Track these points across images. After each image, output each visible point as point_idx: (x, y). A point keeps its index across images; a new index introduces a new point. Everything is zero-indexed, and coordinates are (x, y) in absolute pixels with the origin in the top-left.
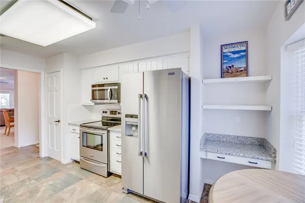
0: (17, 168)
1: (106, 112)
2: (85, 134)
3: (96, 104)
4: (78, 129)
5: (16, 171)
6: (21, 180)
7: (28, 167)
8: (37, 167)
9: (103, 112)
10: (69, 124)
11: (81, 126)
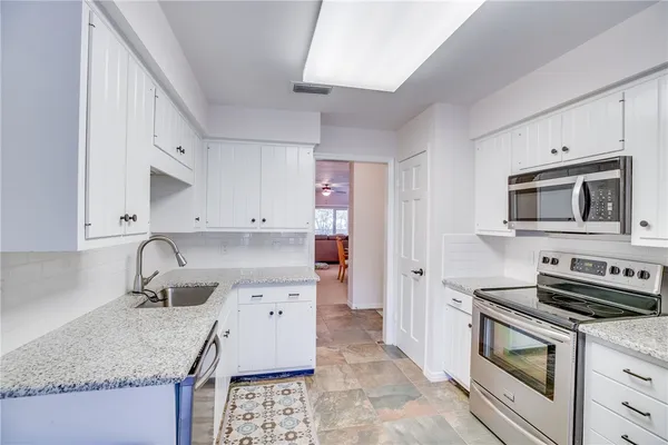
0: (346, 355)
1: (555, 262)
2: (488, 321)
3: (520, 233)
4: (468, 302)
5: (344, 360)
6: (349, 388)
7: (362, 360)
8: (377, 367)
9: (545, 260)
10: (445, 283)
11: (478, 295)
